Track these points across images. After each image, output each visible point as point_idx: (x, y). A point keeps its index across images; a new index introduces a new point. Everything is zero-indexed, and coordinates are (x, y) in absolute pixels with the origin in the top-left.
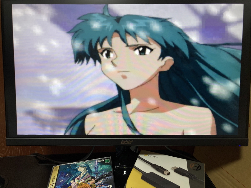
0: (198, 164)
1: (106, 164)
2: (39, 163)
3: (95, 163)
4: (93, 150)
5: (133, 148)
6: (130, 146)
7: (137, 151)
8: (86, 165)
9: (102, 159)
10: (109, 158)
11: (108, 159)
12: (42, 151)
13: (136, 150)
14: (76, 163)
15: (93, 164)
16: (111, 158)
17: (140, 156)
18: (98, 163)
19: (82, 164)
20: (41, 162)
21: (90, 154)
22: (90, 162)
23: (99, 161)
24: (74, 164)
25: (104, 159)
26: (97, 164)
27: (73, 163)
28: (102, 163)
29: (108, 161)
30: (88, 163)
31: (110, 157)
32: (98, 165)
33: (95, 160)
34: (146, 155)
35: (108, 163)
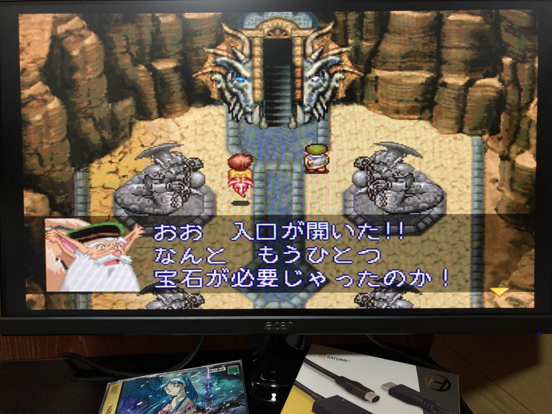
0: (443, 377)
1: (231, 377)
2: (76, 375)
3: (205, 375)
4: (199, 345)
5: (292, 341)
6: (286, 336)
7: (303, 348)
8: (184, 379)
9: (220, 366)
10: (238, 364)
11: (234, 367)
12: (84, 347)
13: (299, 346)
14: (161, 375)
15: (202, 377)
16: (241, 364)
17: (308, 357)
18: (212, 374)
19: (176, 377)
20: (81, 373)
21: (194, 355)
22: (193, 374)
23: (215, 370)
24: (156, 377)
25: (226, 366)
26: (209, 377)
27: (155, 375)
28: (220, 376)
29: (236, 371)
30: (188, 375)
31: (240, 361)
32: (211, 379)
33: (206, 368)
34: (323, 356)
35: (235, 374)
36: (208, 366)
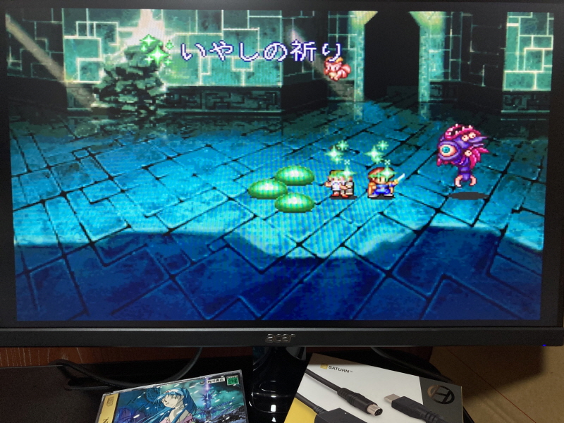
0: (446, 388)
1: (230, 388)
2: (70, 384)
3: (204, 386)
5: (293, 351)
7: (304, 357)
8: (182, 390)
9: (219, 376)
10: (238, 374)
11: (234, 377)
12: (79, 356)
13: (300, 354)
14: (158, 386)
15: (200, 389)
16: (241, 374)
17: (310, 368)
18: (211, 385)
19: (174, 388)
20: (74, 382)
21: (192, 365)
22: (191, 384)
23: (214, 381)
25: (225, 376)
26: (207, 388)
27: (152, 386)
28: (220, 387)
29: (236, 382)
30: (187, 385)
31: (239, 371)
32: (210, 390)
33: (205, 379)
34: (325, 367)
35: (235, 385)
36: (206, 377)
